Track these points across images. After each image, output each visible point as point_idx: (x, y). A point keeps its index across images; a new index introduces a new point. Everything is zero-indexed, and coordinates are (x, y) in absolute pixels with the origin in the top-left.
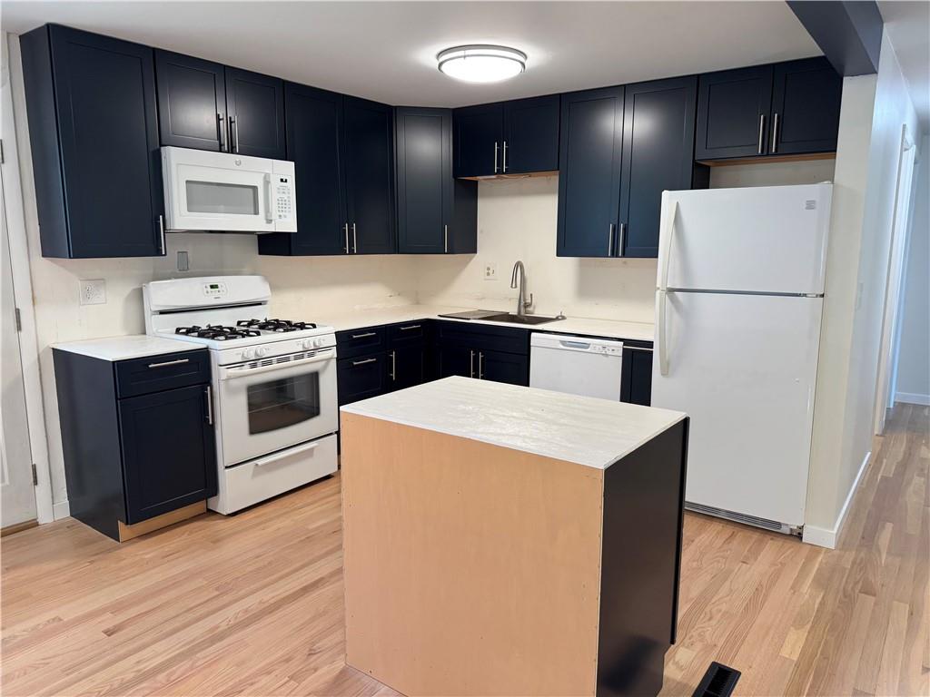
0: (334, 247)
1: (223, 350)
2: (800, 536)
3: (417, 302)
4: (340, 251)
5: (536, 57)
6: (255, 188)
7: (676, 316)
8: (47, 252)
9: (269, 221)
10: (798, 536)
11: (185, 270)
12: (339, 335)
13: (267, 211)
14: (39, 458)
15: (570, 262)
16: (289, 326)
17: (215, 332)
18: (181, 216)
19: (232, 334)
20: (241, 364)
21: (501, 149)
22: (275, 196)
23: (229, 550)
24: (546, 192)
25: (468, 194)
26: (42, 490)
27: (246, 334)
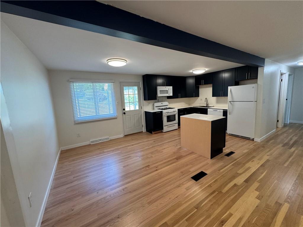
0: (177, 97)
1: (164, 111)
2: (254, 140)
3: (189, 105)
4: (178, 98)
5: (207, 69)
6: (167, 90)
7: (231, 105)
8: (145, 100)
9: (169, 94)
10: (253, 140)
11: (158, 102)
12: (178, 109)
13: (169, 93)
14: (143, 124)
15: (215, 98)
16: (171, 108)
17: (163, 109)
18: (159, 95)
19: (164, 109)
20: (166, 113)
21: (203, 81)
22: (170, 91)
23: (164, 136)
24: (210, 87)
25: (198, 89)
26: (143, 128)
27: (166, 109)
